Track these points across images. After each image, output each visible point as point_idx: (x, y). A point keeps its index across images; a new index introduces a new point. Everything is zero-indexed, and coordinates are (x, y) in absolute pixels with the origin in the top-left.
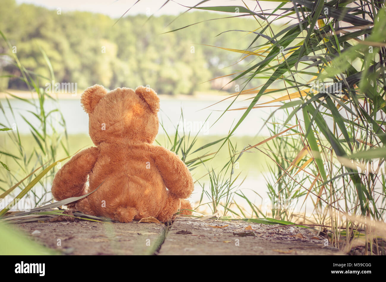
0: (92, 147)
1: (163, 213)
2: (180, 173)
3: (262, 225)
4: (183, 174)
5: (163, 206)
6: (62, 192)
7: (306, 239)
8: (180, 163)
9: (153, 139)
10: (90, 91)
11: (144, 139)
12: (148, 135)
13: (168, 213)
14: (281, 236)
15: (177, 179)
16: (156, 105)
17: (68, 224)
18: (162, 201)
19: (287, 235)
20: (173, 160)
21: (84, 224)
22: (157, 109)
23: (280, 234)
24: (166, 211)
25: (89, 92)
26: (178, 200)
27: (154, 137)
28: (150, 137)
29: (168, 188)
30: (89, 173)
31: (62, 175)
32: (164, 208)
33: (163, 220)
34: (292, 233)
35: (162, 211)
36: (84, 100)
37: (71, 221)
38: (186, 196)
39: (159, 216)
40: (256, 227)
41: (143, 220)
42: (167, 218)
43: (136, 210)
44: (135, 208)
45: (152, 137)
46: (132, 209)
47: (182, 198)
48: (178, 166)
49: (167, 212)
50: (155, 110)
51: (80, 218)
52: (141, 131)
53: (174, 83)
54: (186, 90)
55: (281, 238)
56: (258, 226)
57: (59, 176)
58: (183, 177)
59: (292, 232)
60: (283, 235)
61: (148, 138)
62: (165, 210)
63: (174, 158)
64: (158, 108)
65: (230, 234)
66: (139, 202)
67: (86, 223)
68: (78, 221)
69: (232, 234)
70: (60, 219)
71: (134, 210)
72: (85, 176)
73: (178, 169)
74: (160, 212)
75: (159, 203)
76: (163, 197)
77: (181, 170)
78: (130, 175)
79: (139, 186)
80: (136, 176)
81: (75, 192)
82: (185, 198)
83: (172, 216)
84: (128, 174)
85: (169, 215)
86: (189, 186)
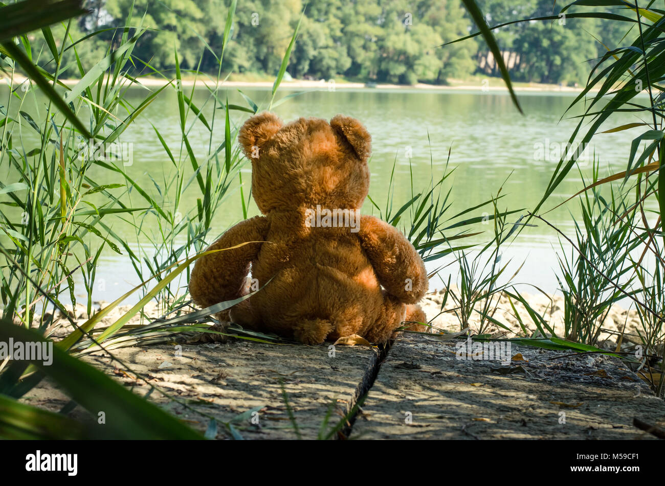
0: (257, 217)
1: (376, 329)
2: (404, 261)
3: (542, 351)
4: (410, 263)
5: (375, 317)
6: (206, 291)
7: (612, 381)
8: (404, 245)
9: (359, 204)
11: (345, 205)
12: (352, 198)
13: (383, 329)
14: (570, 374)
15: (399, 272)
16: (364, 148)
17: (216, 348)
18: (374, 309)
19: (580, 371)
20: (393, 240)
21: (243, 349)
22: (367, 153)
23: (570, 370)
24: (380, 325)
25: (252, 123)
26: (401, 306)
27: (361, 201)
28: (355, 201)
29: (383, 286)
30: (252, 260)
31: (206, 263)
32: (377, 321)
33: (376, 341)
34: (590, 368)
35: (375, 326)
36: (244, 138)
37: (222, 342)
38: (415, 301)
39: (368, 334)
40: (531, 354)
41: (342, 340)
42: (382, 336)
43: (330, 324)
44: (328, 321)
45: (358, 202)
46: (323, 321)
47: (407, 303)
48: (400, 249)
49: (382, 326)
50: (362, 155)
51: (236, 336)
52: (339, 191)
55: (570, 377)
56: (535, 352)
57: (202, 265)
58: (409, 268)
59: (589, 365)
60: (575, 372)
61: (351, 203)
62: (379, 323)
63: (395, 236)
65: (485, 369)
66: (335, 311)
67: (247, 346)
68: (233, 341)
69: (489, 370)
70: (203, 339)
71: (326, 324)
72: (245, 266)
73: (400, 254)
74: (371, 327)
75: (369, 312)
76: (375, 302)
77: (406, 257)
78: (320, 266)
79: (335, 284)
80: (331, 266)
81: (228, 291)
82: (413, 302)
83: (391, 333)
84: (318, 264)
85: (386, 332)
86: (420, 284)
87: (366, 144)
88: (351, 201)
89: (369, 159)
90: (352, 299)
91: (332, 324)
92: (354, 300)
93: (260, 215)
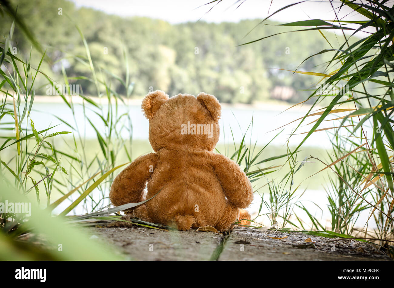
0: (151, 153)
1: (221, 223)
2: (239, 182)
3: (322, 238)
4: (243, 183)
5: (222, 215)
6: (120, 197)
7: (368, 254)
8: (240, 172)
9: (213, 147)
10: (151, 96)
11: (204, 147)
12: (209, 143)
13: (226, 222)
14: (341, 250)
15: (237, 188)
16: (217, 113)
17: (125, 230)
18: (221, 210)
19: (347, 248)
20: (233, 169)
21: (141, 231)
22: (219, 117)
23: (341, 248)
24: (224, 220)
26: (237, 209)
27: (214, 145)
28: (211, 145)
29: (227, 197)
30: (148, 179)
31: (120, 181)
32: (222, 218)
33: (221, 230)
34: (353, 247)
35: (221, 221)
36: (145, 106)
37: (129, 227)
39: (217, 225)
40: (315, 239)
41: (201, 228)
42: (225, 227)
43: (194, 218)
44: (193, 216)
45: (212, 145)
46: (190, 217)
47: (241, 208)
48: (237, 175)
49: (225, 221)
50: (216, 117)
51: (137, 224)
52: (201, 138)
53: (232, 92)
54: (245, 99)
56: (317, 238)
57: (118, 182)
58: (242, 186)
59: (352, 245)
60: (344, 249)
61: (208, 146)
62: (224, 219)
63: (234, 166)
64: (219, 115)
65: (290, 246)
67: (144, 230)
68: (136, 227)
69: (292, 246)
70: (117, 225)
71: (192, 218)
72: (144, 183)
73: (237, 178)
74: (218, 221)
75: (218, 212)
76: (221, 206)
77: (241, 180)
78: (189, 183)
79: (198, 194)
80: (196, 183)
81: (133, 197)
82: (244, 207)
83: (231, 225)
84: (187, 182)
85: (227, 225)
86: (249, 196)
87: (218, 111)
88: (208, 145)
89: (219, 120)
90: (208, 204)
91: (196, 219)
92: (209, 204)
93: (153, 152)
